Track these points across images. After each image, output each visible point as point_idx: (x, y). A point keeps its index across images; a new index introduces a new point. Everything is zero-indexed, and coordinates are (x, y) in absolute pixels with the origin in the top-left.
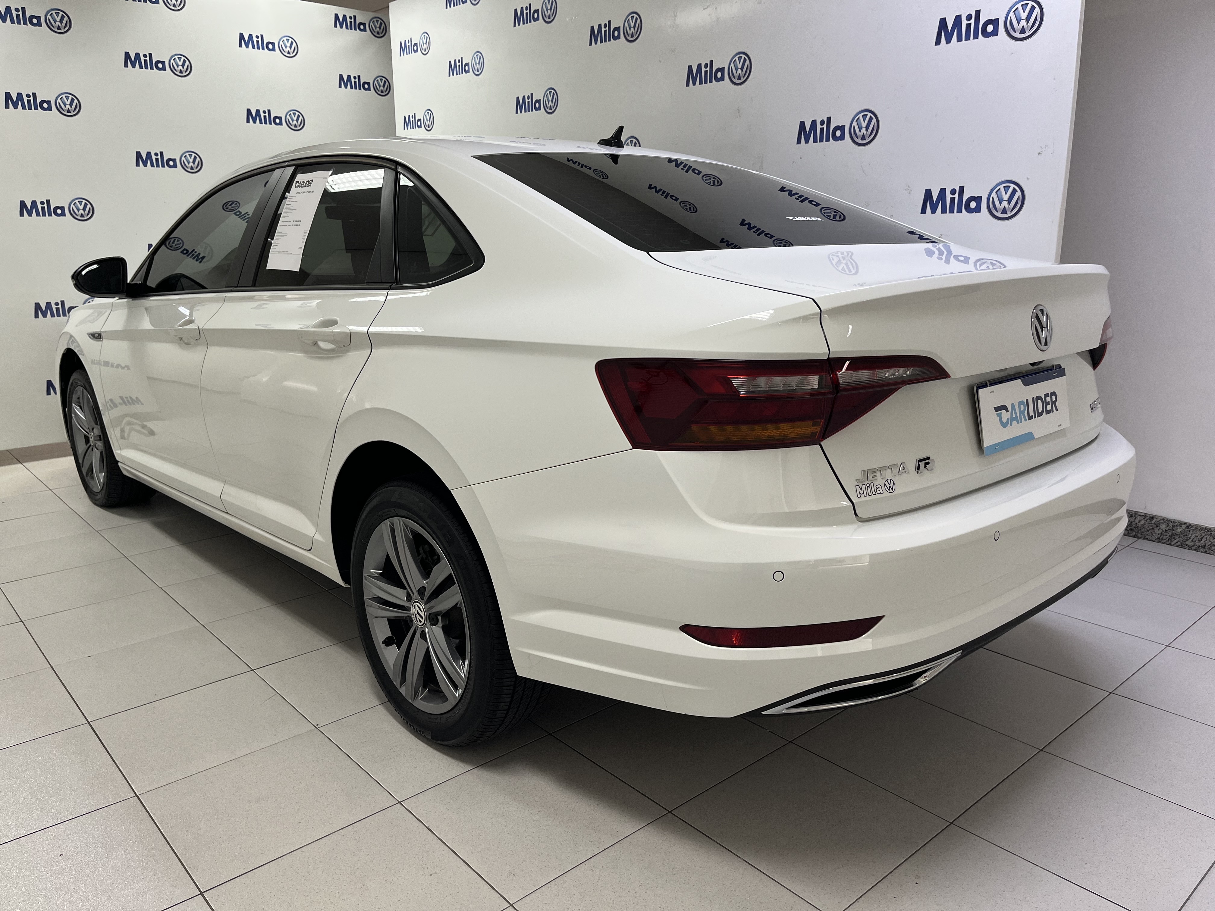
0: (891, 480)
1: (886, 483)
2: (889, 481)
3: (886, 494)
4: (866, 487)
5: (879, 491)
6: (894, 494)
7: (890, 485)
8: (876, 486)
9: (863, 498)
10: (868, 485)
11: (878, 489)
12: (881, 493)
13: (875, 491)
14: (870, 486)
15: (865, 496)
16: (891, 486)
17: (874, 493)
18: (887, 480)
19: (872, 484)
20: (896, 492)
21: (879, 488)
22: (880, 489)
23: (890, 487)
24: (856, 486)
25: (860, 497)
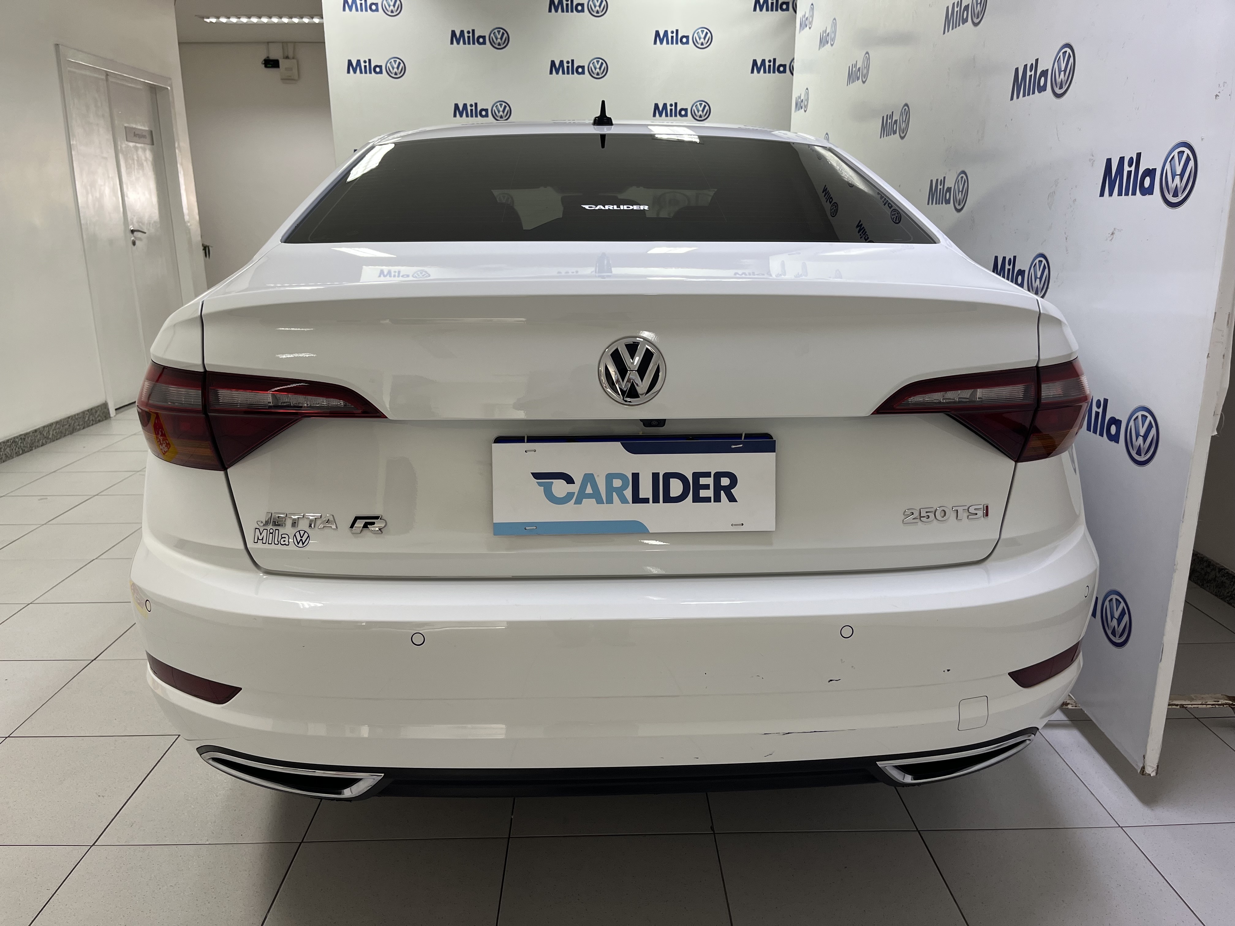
0: (305, 532)
1: (298, 535)
2: (302, 533)
3: (292, 547)
4: (268, 533)
5: (284, 541)
6: (305, 550)
7: (302, 537)
8: (281, 535)
9: (260, 545)
10: (271, 531)
11: (283, 539)
12: (285, 544)
13: (279, 540)
14: (274, 533)
15: (263, 543)
16: (304, 539)
17: (276, 543)
18: (299, 531)
19: (277, 531)
20: (307, 549)
21: (285, 538)
22: (287, 539)
23: (301, 540)
24: (256, 529)
25: (257, 542)
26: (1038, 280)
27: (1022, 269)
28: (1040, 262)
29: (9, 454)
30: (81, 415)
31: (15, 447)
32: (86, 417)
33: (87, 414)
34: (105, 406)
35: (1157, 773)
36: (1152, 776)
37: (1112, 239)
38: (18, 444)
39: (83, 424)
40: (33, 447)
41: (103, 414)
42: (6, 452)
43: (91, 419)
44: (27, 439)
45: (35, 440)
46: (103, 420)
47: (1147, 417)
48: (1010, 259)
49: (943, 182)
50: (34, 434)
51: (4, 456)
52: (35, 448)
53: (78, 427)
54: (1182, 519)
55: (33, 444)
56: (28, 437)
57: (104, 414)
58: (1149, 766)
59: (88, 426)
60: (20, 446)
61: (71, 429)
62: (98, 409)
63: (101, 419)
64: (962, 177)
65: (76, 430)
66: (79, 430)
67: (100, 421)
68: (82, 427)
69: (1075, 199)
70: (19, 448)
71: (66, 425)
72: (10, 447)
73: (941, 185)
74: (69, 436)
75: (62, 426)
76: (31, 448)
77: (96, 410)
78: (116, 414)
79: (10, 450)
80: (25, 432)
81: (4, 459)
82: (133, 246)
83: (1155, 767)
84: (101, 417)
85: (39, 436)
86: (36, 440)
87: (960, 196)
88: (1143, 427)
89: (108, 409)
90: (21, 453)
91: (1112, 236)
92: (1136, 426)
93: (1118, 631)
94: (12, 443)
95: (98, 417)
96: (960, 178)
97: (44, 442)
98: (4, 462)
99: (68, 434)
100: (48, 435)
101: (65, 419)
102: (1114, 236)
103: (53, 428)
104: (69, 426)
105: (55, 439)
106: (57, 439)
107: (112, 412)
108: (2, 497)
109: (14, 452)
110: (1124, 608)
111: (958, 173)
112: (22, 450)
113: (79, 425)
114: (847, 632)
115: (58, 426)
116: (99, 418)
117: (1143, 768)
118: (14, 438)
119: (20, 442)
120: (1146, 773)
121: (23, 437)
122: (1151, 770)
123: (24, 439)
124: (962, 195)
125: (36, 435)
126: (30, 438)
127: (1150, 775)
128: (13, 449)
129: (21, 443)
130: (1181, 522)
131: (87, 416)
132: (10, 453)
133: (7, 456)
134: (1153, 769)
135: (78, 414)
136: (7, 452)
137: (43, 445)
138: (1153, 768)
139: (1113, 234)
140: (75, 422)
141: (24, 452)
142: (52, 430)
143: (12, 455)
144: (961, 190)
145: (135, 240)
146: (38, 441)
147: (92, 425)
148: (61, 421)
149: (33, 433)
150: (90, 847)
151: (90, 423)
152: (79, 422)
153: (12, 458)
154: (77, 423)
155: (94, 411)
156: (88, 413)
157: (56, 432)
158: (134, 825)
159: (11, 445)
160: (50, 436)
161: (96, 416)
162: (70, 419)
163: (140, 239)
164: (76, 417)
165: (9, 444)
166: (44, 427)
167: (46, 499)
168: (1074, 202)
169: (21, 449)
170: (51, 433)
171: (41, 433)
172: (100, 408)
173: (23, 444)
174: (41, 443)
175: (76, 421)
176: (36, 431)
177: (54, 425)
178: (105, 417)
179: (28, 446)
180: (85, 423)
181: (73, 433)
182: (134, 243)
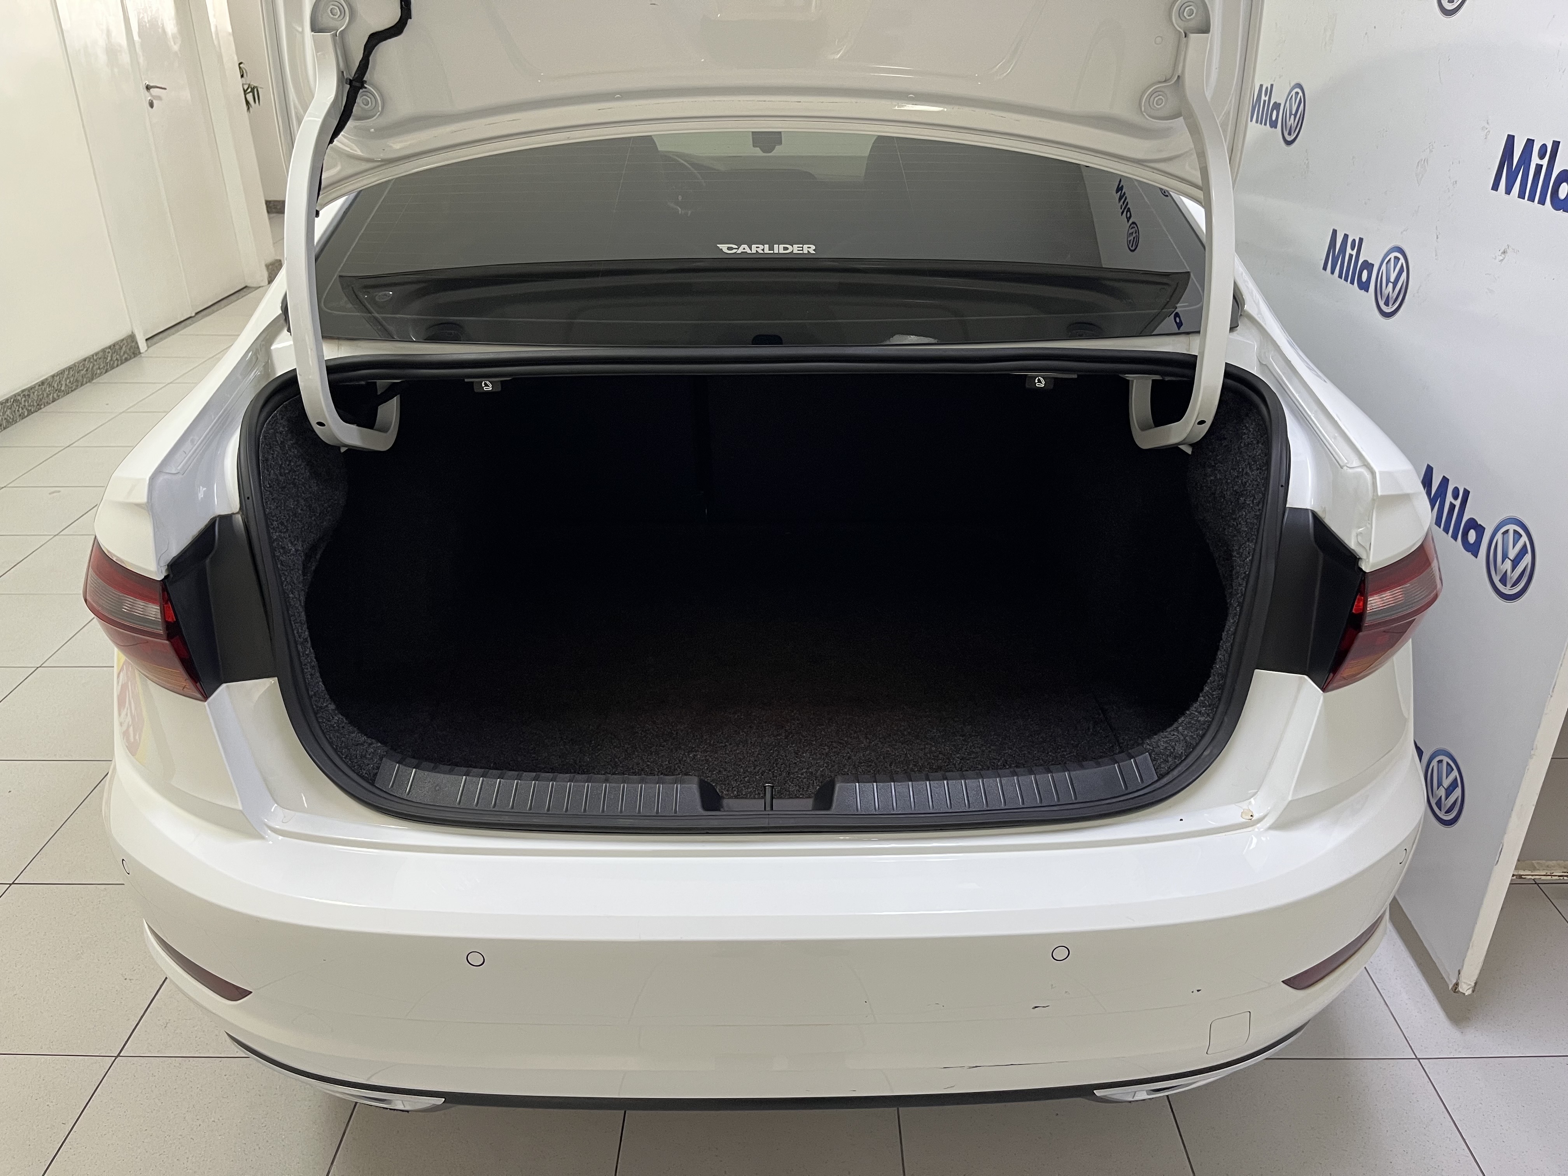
26: (1391, 285)
27: (1370, 262)
28: (1397, 259)
29: (10, 418)
30: (101, 354)
31: (17, 407)
32: (108, 356)
33: (109, 352)
34: (132, 338)
35: (1473, 991)
36: (1466, 994)
37: (1502, 260)
38: (21, 403)
39: (104, 367)
40: (42, 405)
41: (130, 350)
42: (6, 416)
43: (115, 358)
44: (32, 395)
45: (43, 395)
46: (131, 358)
47: (1521, 536)
48: (1354, 240)
49: (1270, 91)
50: (40, 387)
51: (4, 421)
52: (45, 406)
53: (98, 371)
54: (1551, 693)
55: (41, 400)
56: (34, 393)
57: (132, 350)
58: (1464, 983)
59: (113, 368)
60: (25, 406)
61: (89, 375)
62: (124, 344)
63: (129, 357)
64: (1297, 93)
65: (97, 375)
66: (101, 374)
67: (126, 360)
68: (104, 371)
69: (1456, 181)
70: (22, 409)
71: (82, 370)
72: (11, 409)
73: (1266, 95)
74: (88, 384)
75: (78, 373)
76: (38, 407)
77: (120, 346)
78: (148, 347)
79: (11, 413)
80: (29, 386)
81: (4, 424)
82: (150, 108)
83: (1473, 984)
84: (128, 354)
85: (48, 389)
86: (45, 395)
87: (1291, 122)
88: (1514, 547)
89: (137, 343)
90: (26, 414)
91: (1503, 255)
92: (1505, 543)
93: (1445, 805)
94: (13, 402)
95: (124, 354)
96: (1293, 93)
97: (55, 395)
98: (5, 428)
99: (86, 383)
100: (60, 386)
101: (79, 363)
102: (1507, 257)
103: (65, 376)
104: (87, 370)
105: (69, 391)
106: (72, 391)
107: (142, 345)
108: (3, 488)
109: (18, 414)
110: (1456, 779)
111: (1292, 85)
112: (28, 410)
113: (99, 368)
114: (1061, 954)
115: (72, 373)
116: (126, 356)
117: (1457, 984)
118: (15, 395)
119: (23, 399)
120: (1459, 991)
121: (26, 393)
122: (1466, 988)
123: (29, 395)
124: (1294, 121)
125: (43, 389)
126: (35, 394)
127: (1464, 994)
128: (15, 411)
129: (25, 401)
130: (1549, 696)
131: (110, 355)
132: (12, 417)
133: (8, 421)
134: (1469, 987)
135: (97, 354)
136: (8, 415)
137: (54, 400)
138: (1470, 985)
139: (1504, 252)
140: (94, 365)
141: (30, 413)
142: (64, 379)
143: (15, 419)
144: (1294, 113)
145: (152, 99)
146: (48, 396)
147: (117, 366)
148: (74, 365)
149: (39, 385)
150: (114, 1058)
151: (113, 364)
152: (99, 364)
153: (15, 423)
154: (97, 366)
155: (117, 347)
156: (110, 350)
157: (70, 382)
158: (168, 1025)
159: (11, 405)
160: (63, 388)
161: (122, 354)
162: (86, 362)
163: (159, 98)
164: (95, 358)
165: (9, 404)
166: (53, 376)
167: (59, 492)
168: (1454, 184)
169: (26, 409)
170: (63, 383)
171: (50, 385)
172: (125, 342)
173: (28, 402)
174: (51, 399)
175: (95, 363)
176: (43, 383)
177: (67, 373)
178: (133, 353)
179: (35, 404)
180: (107, 366)
181: (93, 379)
182: (151, 105)
